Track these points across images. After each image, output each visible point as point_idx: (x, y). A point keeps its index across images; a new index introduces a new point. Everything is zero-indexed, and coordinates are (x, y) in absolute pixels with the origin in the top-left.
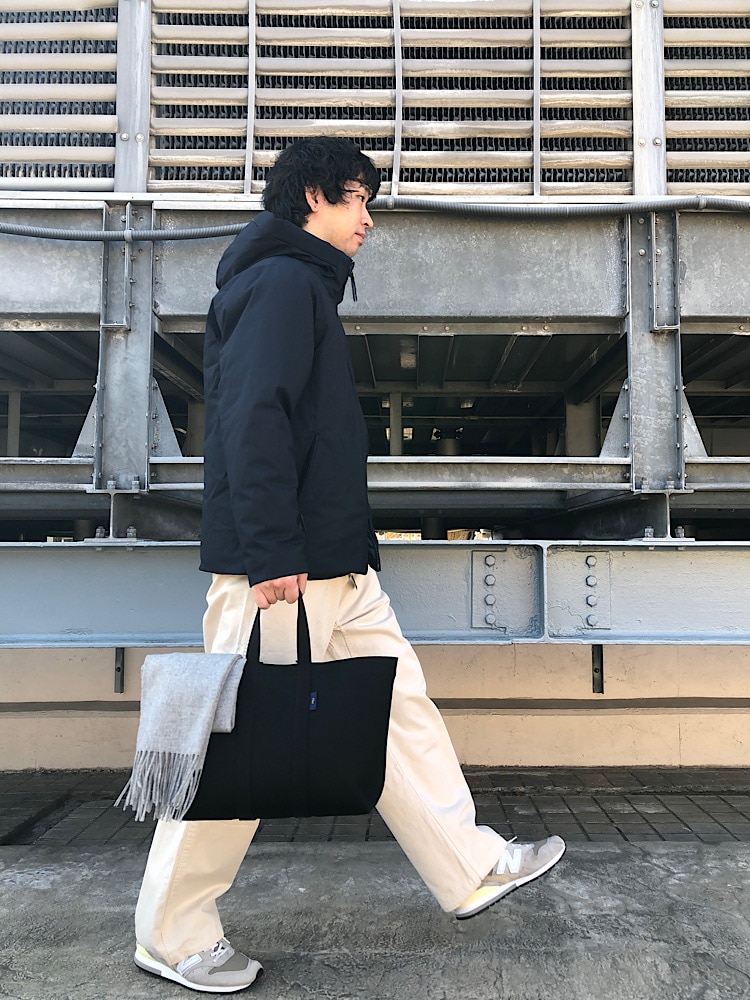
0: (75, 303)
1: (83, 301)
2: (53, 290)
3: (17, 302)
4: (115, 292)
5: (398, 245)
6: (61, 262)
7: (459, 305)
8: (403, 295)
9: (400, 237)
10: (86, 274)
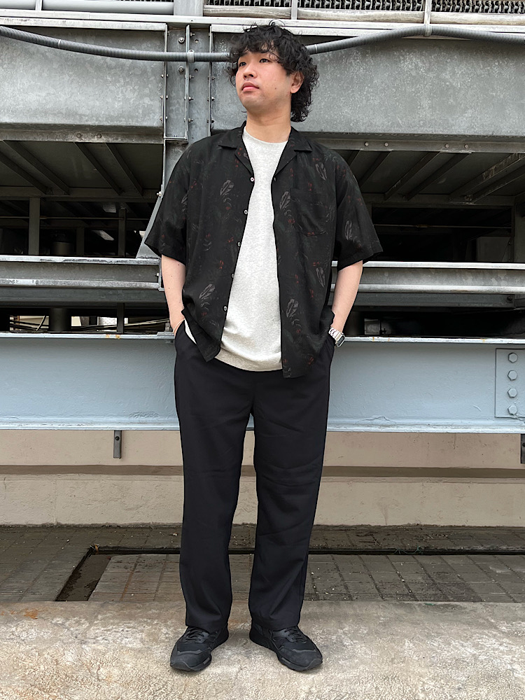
0: (137, 117)
1: (144, 115)
2: (117, 105)
3: (84, 115)
4: (174, 108)
5: (429, 70)
6: (124, 79)
7: (483, 125)
8: (432, 115)
9: (430, 63)
10: (147, 91)
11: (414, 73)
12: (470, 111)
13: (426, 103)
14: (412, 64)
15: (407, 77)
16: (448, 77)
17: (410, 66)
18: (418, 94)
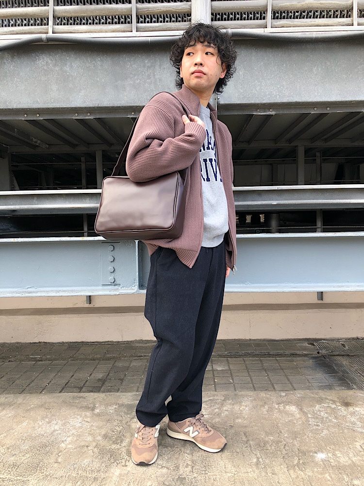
11: (45, 68)
12: (83, 91)
13: (54, 87)
14: (44, 61)
15: (42, 71)
16: (68, 69)
17: (43, 63)
18: (49, 82)
